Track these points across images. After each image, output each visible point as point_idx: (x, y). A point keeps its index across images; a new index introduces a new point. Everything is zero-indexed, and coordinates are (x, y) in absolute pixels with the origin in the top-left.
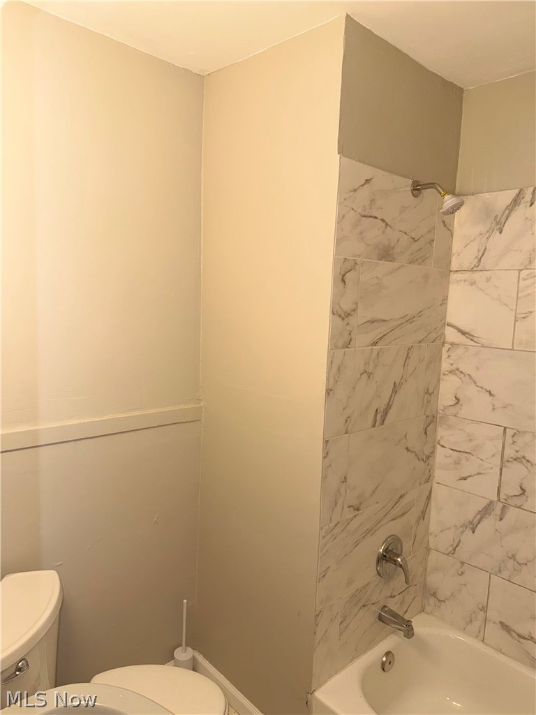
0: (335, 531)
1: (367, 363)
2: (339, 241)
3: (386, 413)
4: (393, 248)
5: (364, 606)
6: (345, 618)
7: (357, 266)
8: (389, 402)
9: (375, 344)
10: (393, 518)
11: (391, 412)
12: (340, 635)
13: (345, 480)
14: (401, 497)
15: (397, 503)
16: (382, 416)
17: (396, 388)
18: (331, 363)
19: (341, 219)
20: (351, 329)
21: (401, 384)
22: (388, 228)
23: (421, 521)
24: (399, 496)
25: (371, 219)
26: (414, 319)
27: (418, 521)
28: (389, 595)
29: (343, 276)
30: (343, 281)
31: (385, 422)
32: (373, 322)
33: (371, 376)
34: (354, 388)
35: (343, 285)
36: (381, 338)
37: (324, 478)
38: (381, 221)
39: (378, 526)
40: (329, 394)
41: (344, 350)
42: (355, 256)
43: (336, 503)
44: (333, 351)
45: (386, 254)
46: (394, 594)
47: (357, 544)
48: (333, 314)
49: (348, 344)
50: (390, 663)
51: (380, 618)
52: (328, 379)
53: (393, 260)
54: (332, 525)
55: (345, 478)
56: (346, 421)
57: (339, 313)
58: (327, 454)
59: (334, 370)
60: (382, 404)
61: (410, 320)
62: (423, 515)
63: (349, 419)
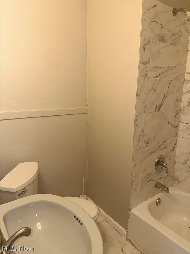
0: (139, 150)
1: (153, 85)
2: (143, 31)
3: (160, 106)
4: (165, 37)
5: (150, 180)
6: (142, 184)
7: (150, 43)
8: (162, 103)
9: (157, 77)
10: (161, 149)
11: (162, 106)
12: (141, 190)
13: (143, 131)
14: (165, 141)
15: (163, 143)
16: (158, 108)
17: (165, 97)
18: (139, 83)
19: (143, 21)
20: (147, 70)
21: (167, 96)
22: (163, 28)
23: (173, 151)
25: (156, 23)
26: (173, 69)
27: (172, 151)
28: (160, 178)
29: (145, 46)
30: (144, 48)
31: (160, 110)
32: (156, 67)
33: (155, 90)
34: (148, 95)
35: (144, 50)
36: (159, 75)
37: (135, 129)
38: (160, 24)
39: (156, 151)
40: (138, 96)
41: (144, 78)
42: (149, 38)
43: (139, 140)
44: (139, 78)
45: (162, 39)
46: (161, 178)
47: (148, 156)
48: (140, 62)
49: (146, 76)
50: (159, 202)
51: (156, 186)
52: (137, 90)
53: (165, 42)
54: (138, 148)
56: (144, 108)
57: (143, 62)
58: (136, 120)
59: (140, 86)
60: (159, 103)
61: (171, 69)
62: (174, 149)
63: (145, 108)
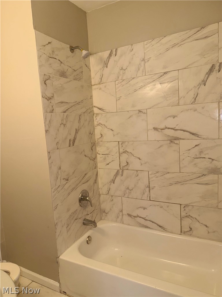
0: (59, 189)
1: (62, 120)
2: (40, 66)
3: (74, 141)
4: (66, 72)
5: (76, 219)
6: (68, 225)
7: (50, 78)
8: (75, 136)
9: (65, 112)
10: (83, 183)
11: (76, 141)
12: (67, 232)
13: (60, 168)
14: (86, 174)
15: (84, 177)
16: (72, 142)
17: (77, 131)
18: (45, 119)
19: (39, 57)
20: (53, 105)
21: (79, 130)
22: (62, 64)
23: (95, 184)
24: (84, 174)
25: (54, 59)
26: (80, 103)
28: (86, 214)
29: (45, 81)
31: (74, 145)
32: (62, 103)
33: (65, 125)
34: (58, 130)
35: (45, 85)
36: (67, 110)
37: (50, 167)
38: (58, 61)
39: (77, 187)
40: (47, 132)
41: (51, 113)
42: (49, 74)
43: (57, 178)
44: (45, 114)
45: (63, 74)
46: (88, 214)
47: (69, 194)
48: (43, 97)
49: (52, 111)
50: (90, 240)
51: (84, 224)
52: (45, 126)
53: (67, 78)
54: (57, 187)
55: (60, 167)
57: (46, 97)
58: (50, 157)
59: (48, 122)
60: (72, 137)
61: (78, 103)
62: (96, 181)
63: (58, 143)
